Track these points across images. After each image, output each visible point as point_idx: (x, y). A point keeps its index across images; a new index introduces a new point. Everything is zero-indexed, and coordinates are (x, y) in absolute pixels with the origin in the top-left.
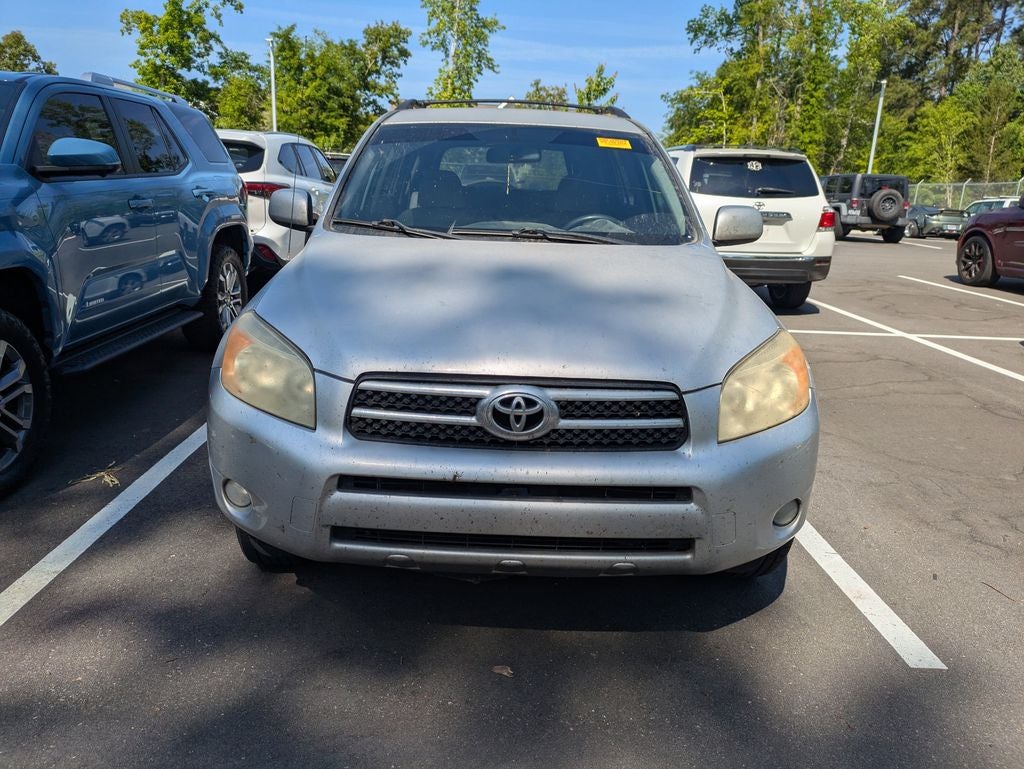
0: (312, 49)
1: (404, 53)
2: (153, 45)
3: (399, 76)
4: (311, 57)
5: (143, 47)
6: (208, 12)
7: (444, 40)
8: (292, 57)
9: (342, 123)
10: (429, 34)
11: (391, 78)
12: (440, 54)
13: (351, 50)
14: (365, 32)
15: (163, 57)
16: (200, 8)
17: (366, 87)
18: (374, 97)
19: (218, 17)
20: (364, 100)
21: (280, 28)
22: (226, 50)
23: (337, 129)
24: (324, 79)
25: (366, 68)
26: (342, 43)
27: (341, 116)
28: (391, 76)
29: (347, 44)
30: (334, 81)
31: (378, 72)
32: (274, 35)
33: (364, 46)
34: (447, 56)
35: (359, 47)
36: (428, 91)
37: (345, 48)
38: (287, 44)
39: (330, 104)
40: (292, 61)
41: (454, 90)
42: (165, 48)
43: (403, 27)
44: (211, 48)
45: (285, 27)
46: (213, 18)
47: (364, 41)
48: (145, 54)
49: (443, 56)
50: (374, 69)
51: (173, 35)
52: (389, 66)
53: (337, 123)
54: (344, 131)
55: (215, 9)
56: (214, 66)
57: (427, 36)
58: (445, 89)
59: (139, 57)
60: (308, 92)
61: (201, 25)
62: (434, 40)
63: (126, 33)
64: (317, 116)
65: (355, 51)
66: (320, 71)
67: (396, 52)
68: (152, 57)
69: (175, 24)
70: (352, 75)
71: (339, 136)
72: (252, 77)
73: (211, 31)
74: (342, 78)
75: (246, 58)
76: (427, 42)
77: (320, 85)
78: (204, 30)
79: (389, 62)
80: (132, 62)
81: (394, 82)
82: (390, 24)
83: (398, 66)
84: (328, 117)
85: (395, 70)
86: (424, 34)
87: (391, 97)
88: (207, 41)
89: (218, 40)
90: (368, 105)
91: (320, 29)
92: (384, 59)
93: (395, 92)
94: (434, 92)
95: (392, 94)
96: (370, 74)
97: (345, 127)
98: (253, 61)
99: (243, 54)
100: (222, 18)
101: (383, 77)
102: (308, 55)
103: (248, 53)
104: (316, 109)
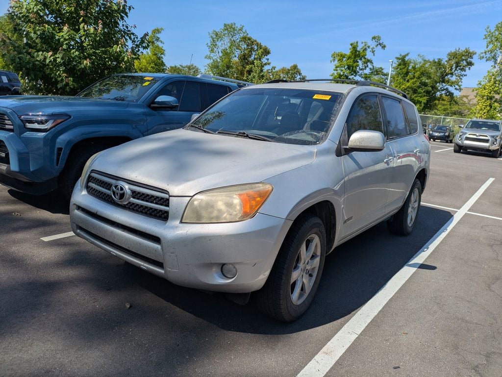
0: (415, 64)
1: (470, 64)
2: (341, 66)
3: (465, 75)
4: (414, 68)
5: (337, 67)
6: (369, 50)
7: (495, 55)
8: (404, 68)
9: (424, 100)
10: (485, 53)
11: (459, 77)
12: (492, 63)
13: (438, 64)
14: (449, 55)
15: (344, 71)
16: (365, 49)
17: (443, 81)
18: (447, 86)
19: (373, 52)
20: (441, 88)
21: (401, 55)
22: (373, 67)
23: (421, 102)
24: (419, 78)
25: (445, 72)
26: (434, 60)
27: (424, 96)
28: (460, 76)
29: (437, 60)
30: (424, 79)
31: (452, 74)
32: (397, 58)
33: (446, 61)
34: (495, 63)
35: (444, 62)
36: (478, 83)
37: (435, 62)
38: (403, 62)
39: (420, 90)
40: (403, 70)
41: (495, 83)
42: (346, 67)
43: (471, 51)
44: (367, 66)
45: (403, 54)
46: (371, 53)
47: (447, 59)
48: (337, 70)
49: (493, 64)
50: (450, 72)
51: (351, 62)
52: (459, 71)
53: (421, 100)
54: (424, 103)
55: (373, 48)
56: (366, 74)
57: (484, 54)
58: (489, 81)
59: (334, 71)
60: (408, 84)
61: (364, 56)
62: (488, 55)
63: (332, 62)
64: (411, 96)
65: (440, 64)
66: (417, 74)
67: (465, 63)
68: (340, 71)
69: (353, 57)
70: (436, 76)
71: (420, 106)
72: (383, 78)
73: (369, 58)
74: (430, 78)
75: (382, 69)
76: (483, 57)
77: (416, 81)
78: (365, 58)
79: (460, 69)
80: (331, 74)
81: (461, 79)
82: (464, 49)
83: (465, 71)
84: (416, 97)
85: (463, 73)
86: (482, 53)
87: (457, 87)
88: (367, 63)
89: (371, 62)
90: (443, 90)
91: (421, 54)
92: (456, 67)
93: (460, 84)
94: (482, 83)
95: (458, 85)
96: (447, 75)
97: (425, 101)
98: (385, 71)
99: (381, 68)
100: (375, 52)
101: (454, 77)
102: (413, 67)
103: (383, 67)
104: (411, 92)
